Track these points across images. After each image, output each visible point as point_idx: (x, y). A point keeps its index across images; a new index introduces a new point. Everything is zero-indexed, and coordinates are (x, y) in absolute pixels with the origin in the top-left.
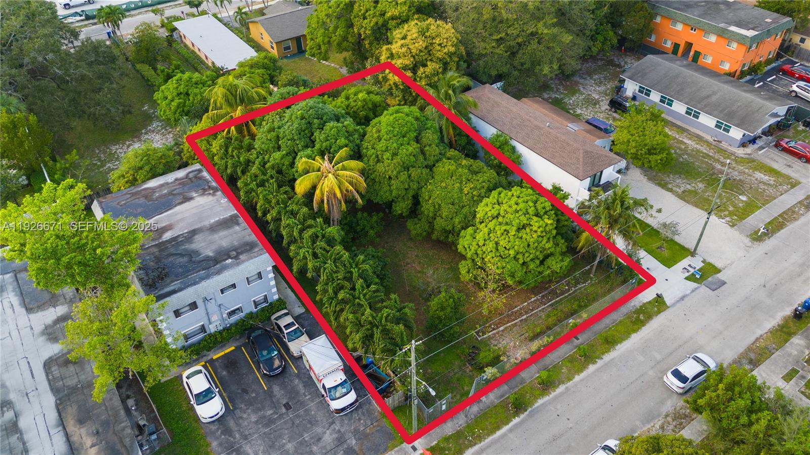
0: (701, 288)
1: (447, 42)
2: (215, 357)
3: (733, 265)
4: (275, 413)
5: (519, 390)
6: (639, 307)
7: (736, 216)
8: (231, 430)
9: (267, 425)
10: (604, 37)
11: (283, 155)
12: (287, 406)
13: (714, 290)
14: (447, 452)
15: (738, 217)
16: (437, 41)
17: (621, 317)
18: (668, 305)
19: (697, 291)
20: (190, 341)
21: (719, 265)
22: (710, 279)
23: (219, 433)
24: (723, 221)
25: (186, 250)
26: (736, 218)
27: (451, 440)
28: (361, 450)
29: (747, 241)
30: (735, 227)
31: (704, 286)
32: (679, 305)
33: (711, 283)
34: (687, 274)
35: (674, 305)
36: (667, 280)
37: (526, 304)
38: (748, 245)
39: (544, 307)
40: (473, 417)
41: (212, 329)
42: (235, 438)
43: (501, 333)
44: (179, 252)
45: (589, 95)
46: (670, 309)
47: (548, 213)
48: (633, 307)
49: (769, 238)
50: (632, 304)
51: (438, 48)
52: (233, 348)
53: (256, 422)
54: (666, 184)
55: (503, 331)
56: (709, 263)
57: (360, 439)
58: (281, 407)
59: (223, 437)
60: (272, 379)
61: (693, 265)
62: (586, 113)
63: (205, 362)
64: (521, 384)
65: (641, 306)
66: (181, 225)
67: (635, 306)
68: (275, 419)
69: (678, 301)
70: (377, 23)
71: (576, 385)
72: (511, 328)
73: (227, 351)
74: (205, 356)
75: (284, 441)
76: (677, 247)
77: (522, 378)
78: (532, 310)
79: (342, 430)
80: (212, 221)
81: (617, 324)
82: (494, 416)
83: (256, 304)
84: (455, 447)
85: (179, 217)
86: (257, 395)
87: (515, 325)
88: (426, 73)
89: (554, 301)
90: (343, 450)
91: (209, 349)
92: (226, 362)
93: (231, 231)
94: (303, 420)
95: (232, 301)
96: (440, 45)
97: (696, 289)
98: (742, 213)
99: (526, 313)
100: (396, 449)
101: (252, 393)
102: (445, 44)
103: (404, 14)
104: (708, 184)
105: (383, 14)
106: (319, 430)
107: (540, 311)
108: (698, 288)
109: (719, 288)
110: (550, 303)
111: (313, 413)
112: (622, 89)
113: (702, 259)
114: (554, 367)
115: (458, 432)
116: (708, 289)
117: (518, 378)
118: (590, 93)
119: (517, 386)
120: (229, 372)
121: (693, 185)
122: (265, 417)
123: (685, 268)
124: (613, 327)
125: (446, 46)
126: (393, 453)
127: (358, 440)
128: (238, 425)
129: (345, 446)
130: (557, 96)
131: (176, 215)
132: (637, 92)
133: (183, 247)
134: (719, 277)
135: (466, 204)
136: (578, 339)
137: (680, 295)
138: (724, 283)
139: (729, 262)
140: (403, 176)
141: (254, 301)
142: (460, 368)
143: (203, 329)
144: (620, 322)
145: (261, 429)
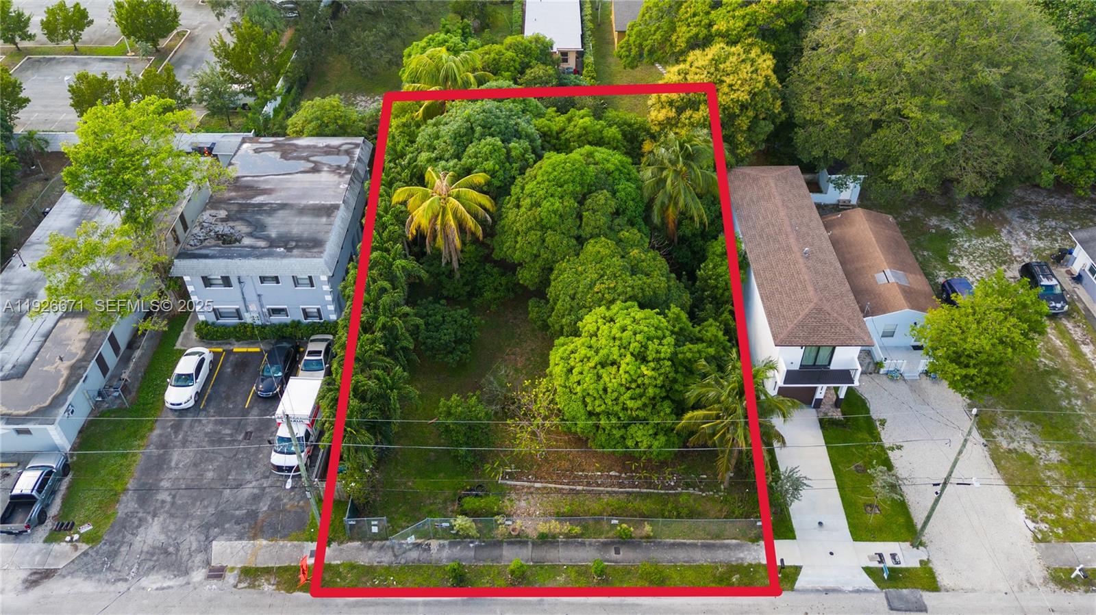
0: (875, 595)
1: (742, 85)
2: (235, 350)
3: (970, 595)
4: (231, 435)
5: (484, 566)
6: (746, 564)
7: (1064, 529)
8: (181, 427)
9: (212, 443)
10: (1088, 163)
11: (431, 158)
12: (248, 435)
13: (892, 609)
14: (338, 580)
15: (1065, 533)
16: (728, 80)
17: (706, 561)
18: (795, 587)
19: (863, 596)
20: (221, 321)
21: (943, 579)
22: (905, 591)
23: (170, 424)
24: (1032, 525)
25: (258, 220)
26: (1061, 532)
27: (355, 571)
28: (263, 521)
29: (1038, 573)
30: (1042, 545)
31: (882, 595)
32: (812, 596)
33: (901, 598)
34: (875, 564)
35: (805, 591)
36: (831, 554)
37: (599, 473)
38: (1034, 581)
39: (617, 489)
40: (403, 561)
41: (247, 318)
42: (176, 437)
43: (532, 490)
44: (250, 220)
45: (1007, 245)
46: (793, 593)
47: (661, 362)
48: (737, 559)
49: (1086, 592)
50: (742, 555)
51: (726, 89)
52: (258, 350)
53: (207, 434)
54: (994, 424)
55: (538, 489)
56: (931, 569)
57: (273, 509)
58: (241, 432)
59: (169, 430)
60: (259, 400)
61: (900, 557)
62: (971, 271)
63: (224, 351)
64: (492, 561)
65: (750, 565)
66: (283, 194)
67: (742, 559)
68: (224, 441)
69: (818, 591)
70: (697, 35)
71: (556, 604)
72: (549, 492)
73: (250, 350)
74: (230, 344)
75: (211, 467)
76: (901, 520)
77: (501, 556)
78: (599, 485)
79: (267, 490)
80: (311, 202)
81: (690, 567)
82: (426, 575)
83: (306, 314)
84: (351, 581)
85: (289, 185)
86: (234, 407)
87: (559, 491)
88: (692, 120)
89: (638, 490)
90: (248, 510)
91: (238, 339)
92: (240, 360)
93: (316, 220)
94: (247, 458)
95: (275, 296)
96: (730, 86)
97: (866, 591)
98: (1081, 531)
99: (589, 484)
100: (296, 542)
101: (231, 403)
102: (737, 87)
103: (734, 33)
104: (1069, 461)
105: (710, 25)
106: (249, 477)
107: (608, 492)
108: (872, 591)
109: (906, 611)
110: (630, 490)
111: (261, 456)
112: (1068, 256)
113: (925, 558)
114: (553, 567)
115: (371, 567)
116: (885, 603)
117: (495, 553)
118: (1012, 243)
119: (484, 561)
120: (233, 371)
121: (1041, 449)
122: (219, 433)
123: (880, 555)
124: (682, 566)
125: (738, 90)
126: (289, 544)
127: (271, 508)
128: (191, 426)
129: (254, 508)
130: (951, 228)
131: (288, 182)
132: (1087, 269)
133: (259, 217)
134: (924, 597)
135: (588, 305)
136: (617, 552)
137: (830, 584)
138: (923, 609)
139: (968, 586)
140: (534, 236)
141: (304, 310)
142: (445, 502)
143: (238, 314)
144: (699, 567)
145: (204, 444)
